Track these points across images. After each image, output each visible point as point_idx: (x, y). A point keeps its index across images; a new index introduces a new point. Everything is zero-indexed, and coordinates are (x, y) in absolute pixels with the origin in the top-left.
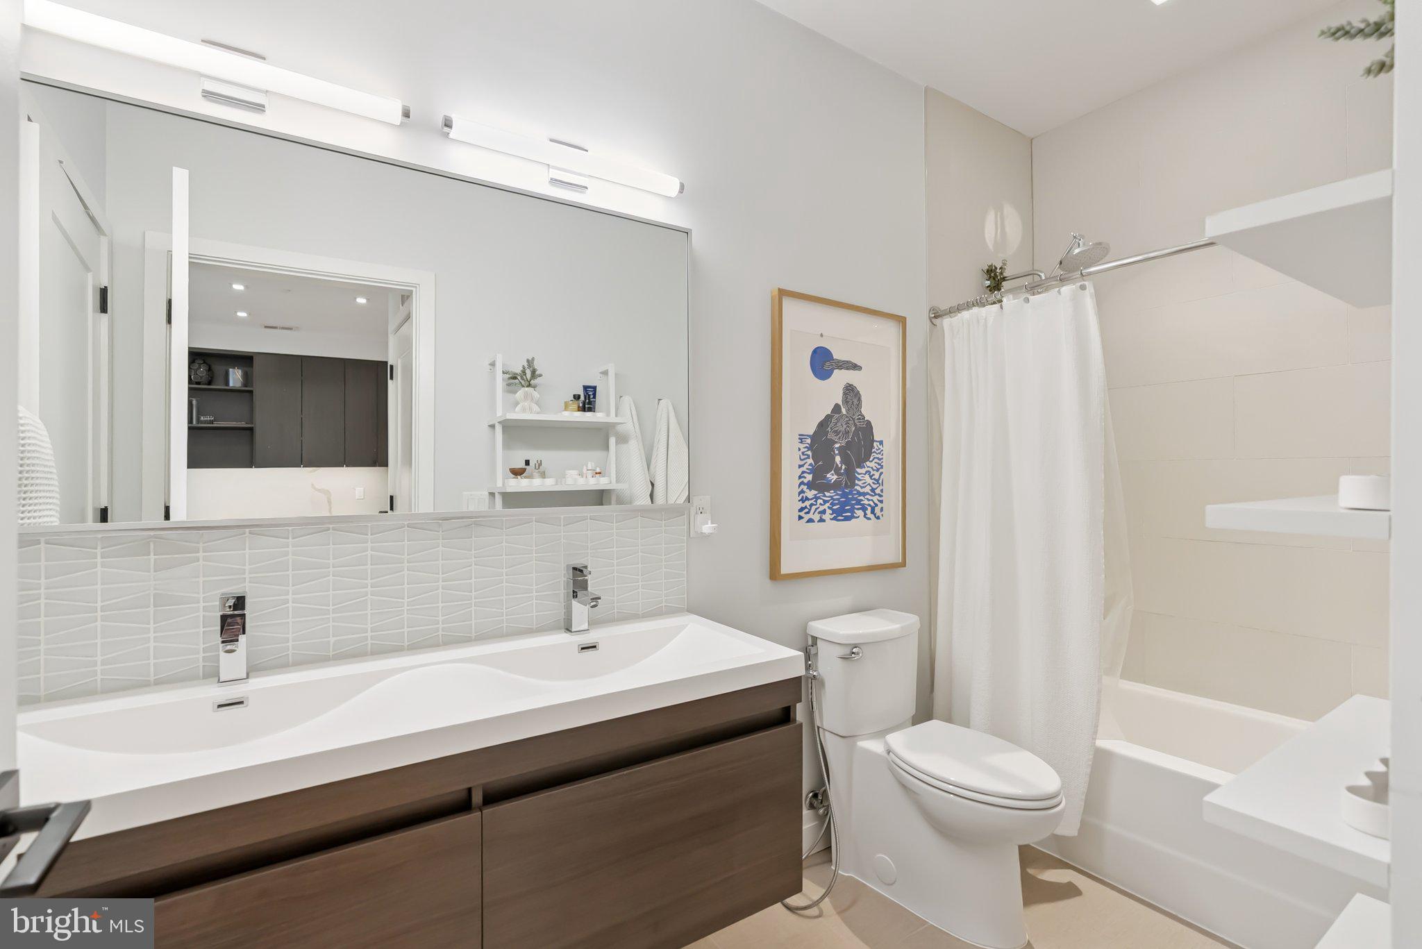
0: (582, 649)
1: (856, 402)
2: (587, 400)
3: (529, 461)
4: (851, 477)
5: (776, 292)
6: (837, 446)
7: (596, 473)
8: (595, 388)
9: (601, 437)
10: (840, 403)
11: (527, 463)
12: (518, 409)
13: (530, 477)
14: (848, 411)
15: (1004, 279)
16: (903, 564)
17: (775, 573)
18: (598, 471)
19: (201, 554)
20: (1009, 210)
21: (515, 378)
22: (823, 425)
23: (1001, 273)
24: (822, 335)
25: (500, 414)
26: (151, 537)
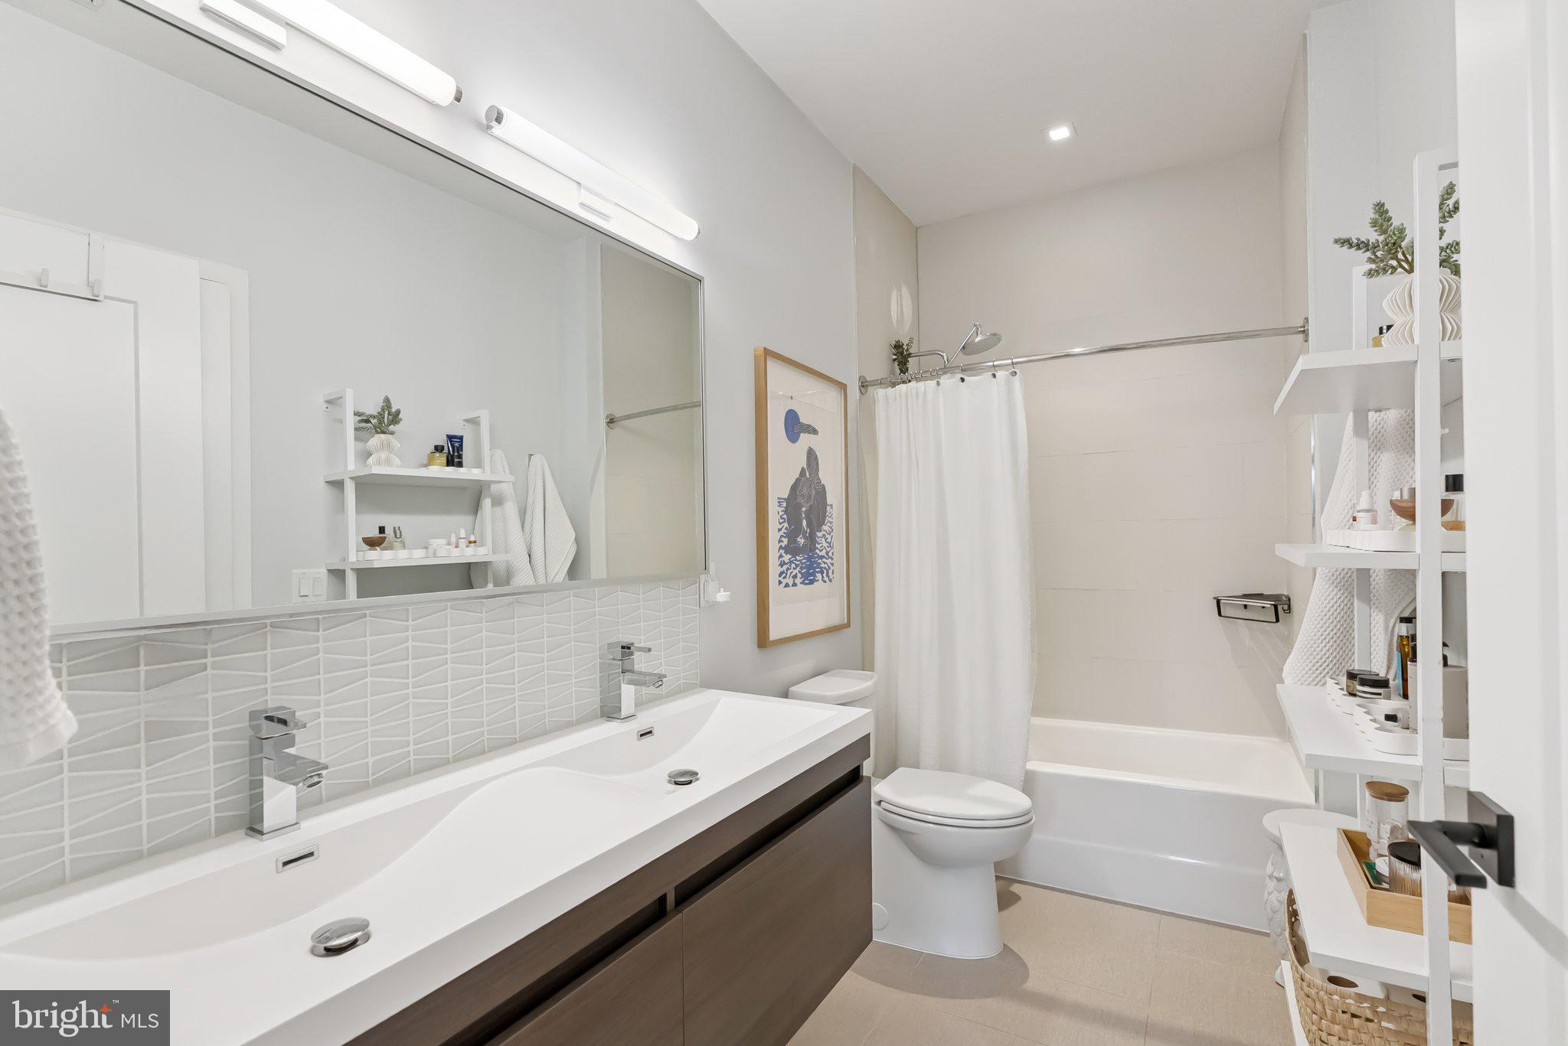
0: (641, 735)
1: (815, 467)
2: (453, 452)
3: (384, 527)
4: (812, 539)
5: (761, 352)
6: (804, 509)
7: (470, 542)
8: (461, 438)
9: (474, 498)
10: (805, 467)
11: (382, 530)
12: (370, 461)
13: (390, 548)
14: (810, 474)
15: (909, 355)
16: (848, 625)
17: (763, 640)
18: (472, 538)
19: (209, 660)
20: (904, 290)
21: (367, 421)
22: (794, 488)
23: (908, 350)
24: (792, 398)
25: (352, 466)
26: (140, 638)
